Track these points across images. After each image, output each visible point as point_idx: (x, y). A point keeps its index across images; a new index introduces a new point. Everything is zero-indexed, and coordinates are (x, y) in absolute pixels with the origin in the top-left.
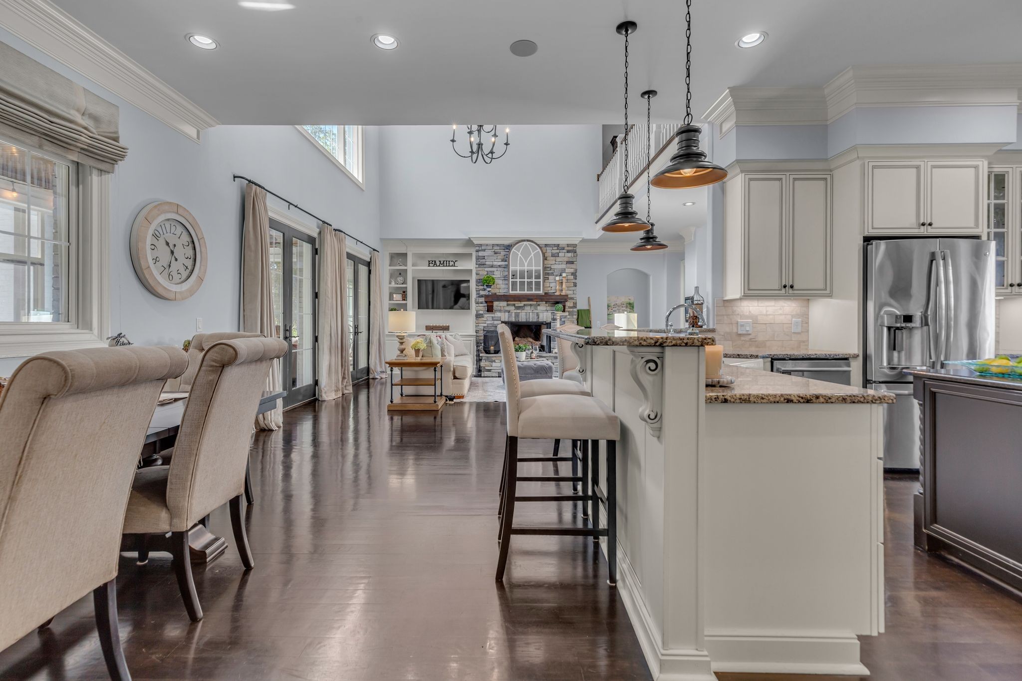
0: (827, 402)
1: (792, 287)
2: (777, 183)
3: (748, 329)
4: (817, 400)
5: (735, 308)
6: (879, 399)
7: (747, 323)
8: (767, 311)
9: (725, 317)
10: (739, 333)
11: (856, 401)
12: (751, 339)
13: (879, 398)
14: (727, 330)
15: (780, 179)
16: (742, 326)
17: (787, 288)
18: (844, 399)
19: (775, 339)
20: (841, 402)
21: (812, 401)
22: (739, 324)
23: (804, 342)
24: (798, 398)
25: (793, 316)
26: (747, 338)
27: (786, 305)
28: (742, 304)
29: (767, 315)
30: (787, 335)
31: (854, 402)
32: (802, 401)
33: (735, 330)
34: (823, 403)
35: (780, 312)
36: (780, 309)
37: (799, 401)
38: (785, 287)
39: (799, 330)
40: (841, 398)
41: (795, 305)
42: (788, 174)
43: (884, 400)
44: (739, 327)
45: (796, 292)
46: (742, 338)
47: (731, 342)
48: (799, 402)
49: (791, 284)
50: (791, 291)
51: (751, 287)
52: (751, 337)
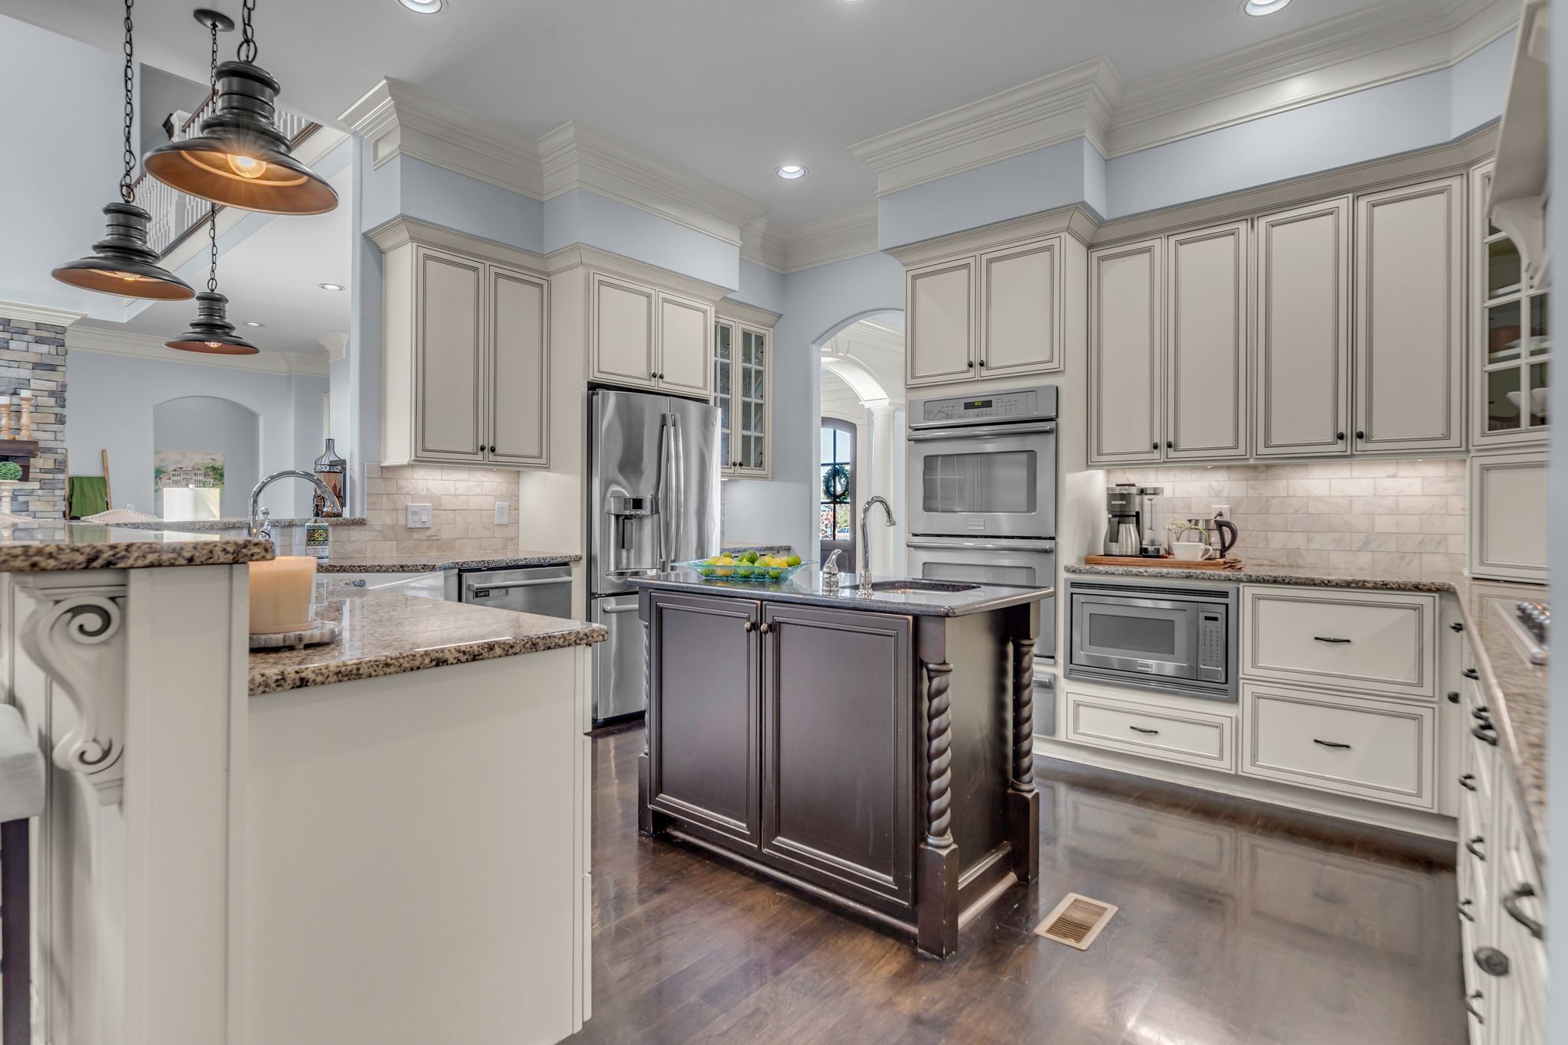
0: (507, 655)
1: (493, 450)
2: (473, 274)
3: (424, 518)
4: (491, 653)
5: (402, 482)
6: (585, 637)
7: (424, 509)
8: (456, 489)
9: (385, 498)
10: (409, 527)
11: (552, 646)
12: (430, 536)
13: (586, 635)
14: (389, 521)
15: (475, 268)
16: (415, 513)
17: (486, 451)
18: (534, 645)
19: (470, 535)
20: (530, 650)
21: (481, 657)
22: (410, 511)
23: (512, 539)
24: (457, 655)
25: (497, 498)
26: (423, 535)
27: (486, 479)
28: (415, 476)
29: (456, 496)
30: (488, 529)
31: (549, 648)
32: (463, 658)
33: (402, 522)
34: (500, 656)
35: (478, 491)
36: (478, 486)
37: (459, 660)
38: (483, 449)
39: (505, 521)
40: (530, 643)
41: (499, 480)
42: (488, 263)
43: (592, 637)
44: (410, 517)
45: (499, 459)
46: (416, 536)
47: (394, 543)
48: (459, 661)
49: (491, 444)
50: (491, 457)
51: (429, 446)
52: (429, 533)
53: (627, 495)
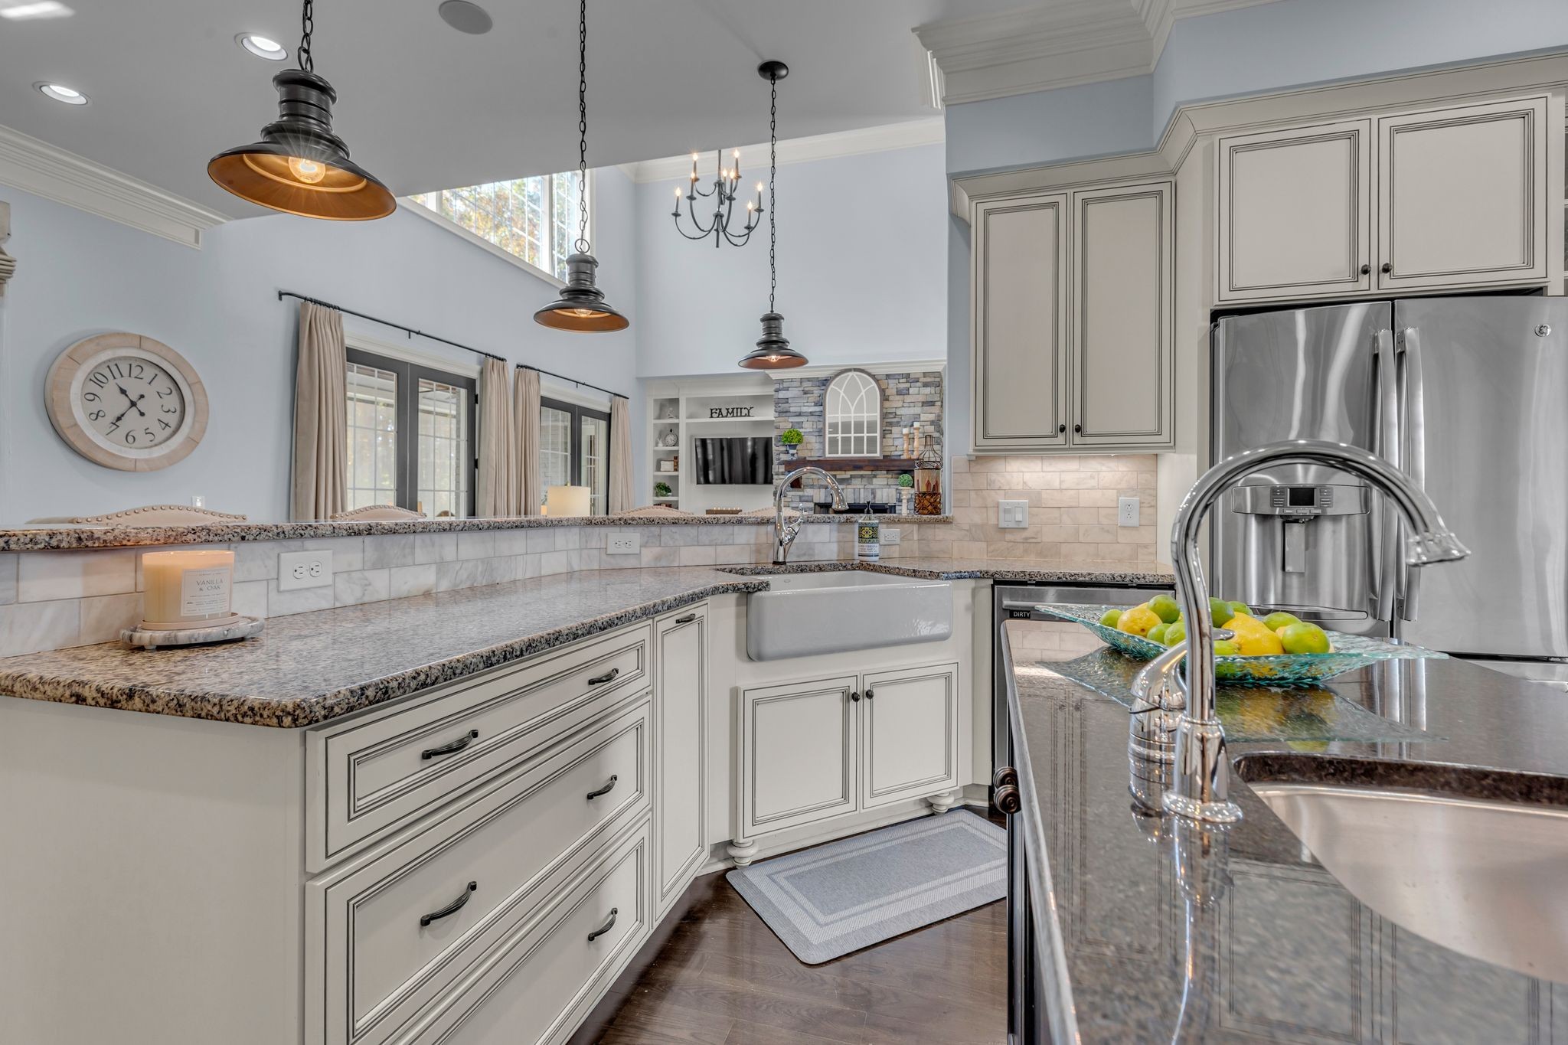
0: (147, 711)
1: (1079, 429)
2: (1050, 213)
3: (1019, 517)
4: (130, 703)
5: (994, 477)
6: (249, 713)
7: (1018, 506)
8: (1061, 482)
9: (973, 494)
10: (1000, 526)
11: (203, 714)
12: (1026, 539)
13: (251, 709)
14: (977, 519)
15: (1054, 205)
16: (1006, 511)
17: (1069, 432)
18: (180, 706)
19: (1081, 539)
20: (174, 712)
21: (119, 705)
22: (1001, 508)
23: (1145, 546)
24: (95, 695)
25: (1120, 492)
26: (1019, 537)
27: (1104, 468)
28: (1009, 468)
29: (1061, 490)
30: (1108, 531)
31: (199, 716)
32: (102, 701)
33: (993, 521)
34: (140, 711)
35: (1093, 483)
36: (1092, 477)
37: (97, 702)
38: (1064, 429)
39: (1134, 521)
40: (175, 702)
41: (1125, 469)
42: (1070, 192)
43: (261, 716)
44: (1001, 514)
45: (1089, 440)
46: (1009, 537)
47: (984, 545)
48: (97, 704)
49: (1077, 423)
50: (1077, 438)
51: (992, 432)
52: (1025, 534)
53: (1276, 482)
